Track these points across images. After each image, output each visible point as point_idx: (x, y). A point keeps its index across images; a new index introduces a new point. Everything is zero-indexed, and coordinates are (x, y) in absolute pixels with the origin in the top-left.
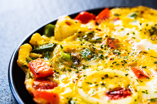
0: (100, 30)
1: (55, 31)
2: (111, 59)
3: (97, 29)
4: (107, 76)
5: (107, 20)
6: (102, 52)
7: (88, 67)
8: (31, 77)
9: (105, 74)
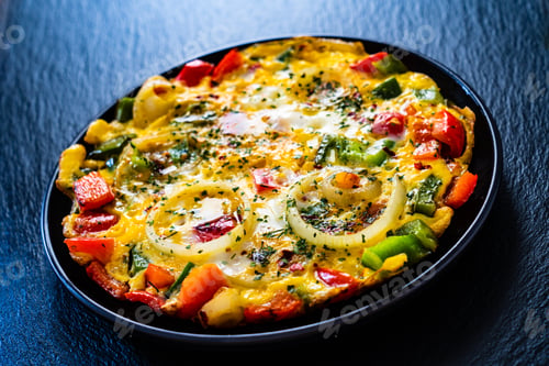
0: (217, 97)
1: (135, 108)
2: (220, 158)
3: (211, 96)
4: (204, 194)
5: (234, 72)
6: (209, 145)
7: (176, 178)
8: (77, 212)
9: (202, 190)
